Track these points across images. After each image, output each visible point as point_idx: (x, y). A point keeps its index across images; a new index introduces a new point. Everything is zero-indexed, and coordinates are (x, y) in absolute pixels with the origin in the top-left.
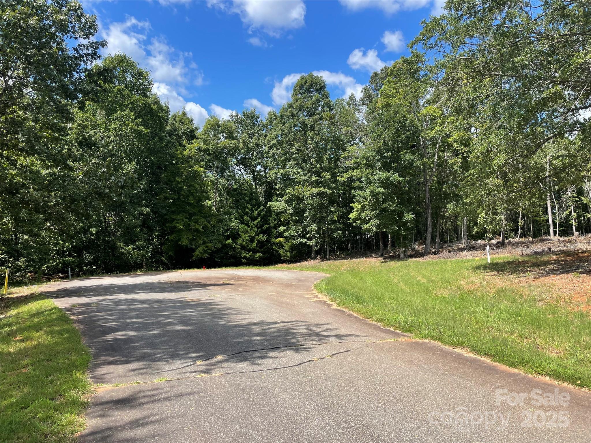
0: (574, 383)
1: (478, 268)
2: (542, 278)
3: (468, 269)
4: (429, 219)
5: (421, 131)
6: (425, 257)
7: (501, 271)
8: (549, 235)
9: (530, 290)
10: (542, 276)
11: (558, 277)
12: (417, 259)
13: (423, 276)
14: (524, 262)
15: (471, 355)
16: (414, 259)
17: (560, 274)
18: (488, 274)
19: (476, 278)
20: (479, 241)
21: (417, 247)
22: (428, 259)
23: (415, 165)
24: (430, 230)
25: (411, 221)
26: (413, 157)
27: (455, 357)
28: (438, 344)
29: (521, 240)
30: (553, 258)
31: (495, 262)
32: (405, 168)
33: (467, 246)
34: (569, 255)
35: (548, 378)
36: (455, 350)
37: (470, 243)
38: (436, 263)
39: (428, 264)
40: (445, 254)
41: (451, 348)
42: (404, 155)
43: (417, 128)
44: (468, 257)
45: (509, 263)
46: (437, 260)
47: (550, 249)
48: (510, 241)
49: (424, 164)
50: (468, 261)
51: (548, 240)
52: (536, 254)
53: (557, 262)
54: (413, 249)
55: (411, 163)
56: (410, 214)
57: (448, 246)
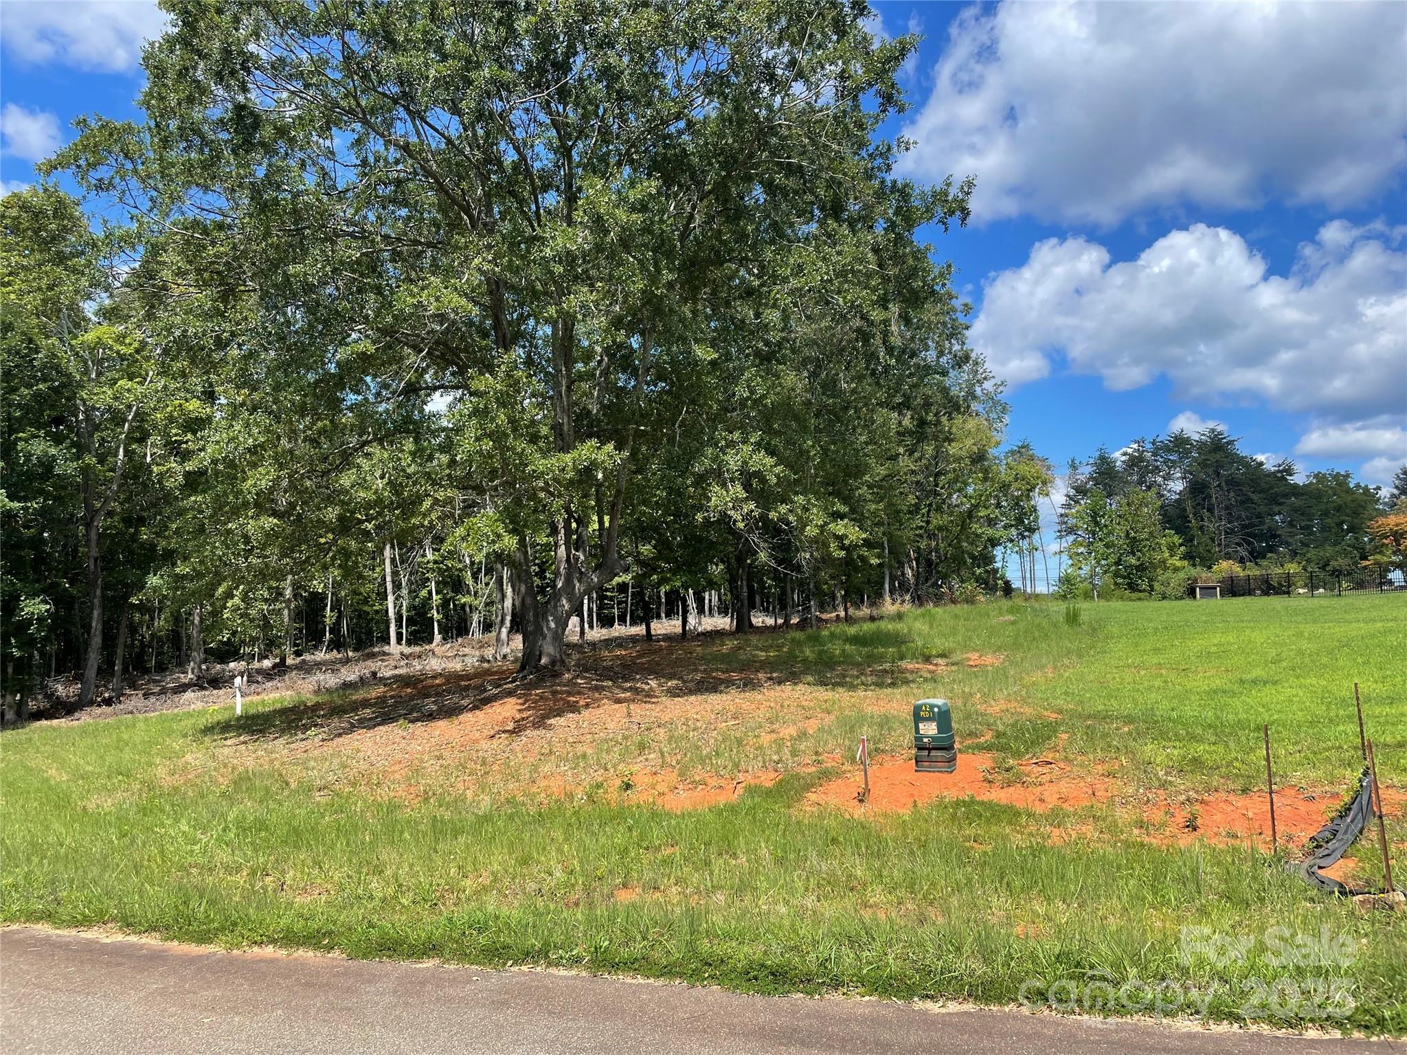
0: (317, 946)
1: (208, 730)
2: (341, 739)
3: (185, 736)
4: (96, 613)
5: (81, 386)
6: (77, 715)
7: (260, 731)
8: (389, 643)
9: (307, 769)
10: (340, 735)
11: (370, 733)
12: (55, 722)
13: (63, 764)
14: (317, 707)
15: (119, 937)
16: (44, 723)
17: (375, 726)
18: (229, 742)
19: (195, 757)
20: (232, 665)
21: (60, 690)
22: (85, 718)
23: (57, 471)
24: (97, 641)
25: (41, 620)
26: (53, 451)
27: (77, 951)
28: (44, 929)
29: (328, 656)
30: (377, 691)
31: (252, 711)
32: (30, 476)
33: (199, 678)
34: (407, 685)
35: (269, 951)
36: (83, 935)
37: (208, 668)
38: (107, 727)
39: (84, 732)
40: (135, 700)
41: (74, 932)
42: (26, 441)
43: (69, 376)
44: (193, 706)
45: (283, 712)
46: (111, 720)
47: (374, 674)
48: (304, 661)
49: (85, 471)
50: (190, 715)
51: (384, 654)
52: (346, 686)
53: (382, 700)
54: (48, 696)
55: (47, 465)
56: (38, 600)
57: (149, 682)
